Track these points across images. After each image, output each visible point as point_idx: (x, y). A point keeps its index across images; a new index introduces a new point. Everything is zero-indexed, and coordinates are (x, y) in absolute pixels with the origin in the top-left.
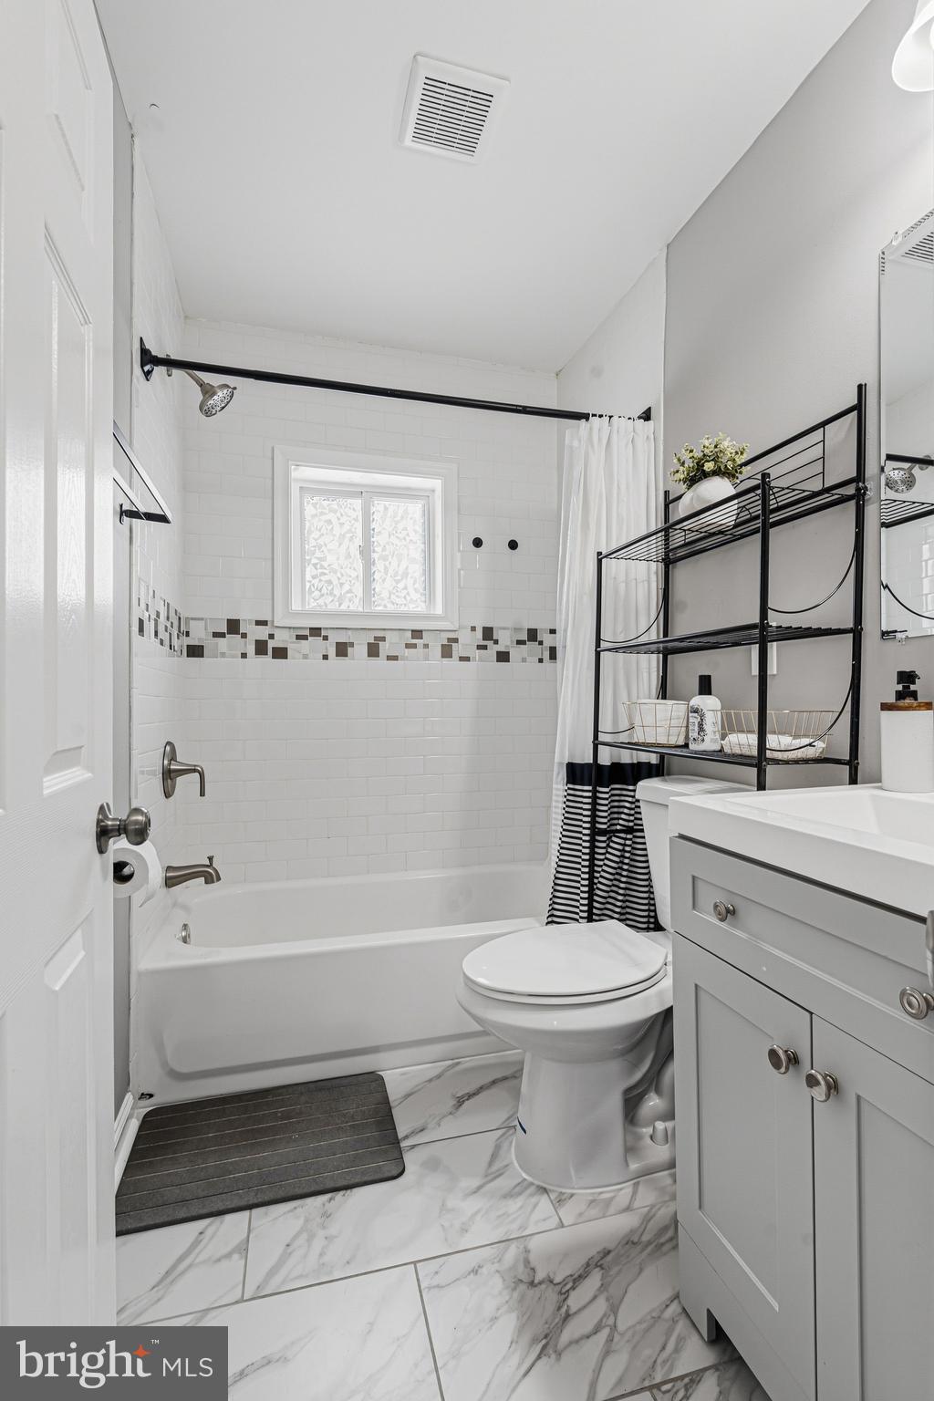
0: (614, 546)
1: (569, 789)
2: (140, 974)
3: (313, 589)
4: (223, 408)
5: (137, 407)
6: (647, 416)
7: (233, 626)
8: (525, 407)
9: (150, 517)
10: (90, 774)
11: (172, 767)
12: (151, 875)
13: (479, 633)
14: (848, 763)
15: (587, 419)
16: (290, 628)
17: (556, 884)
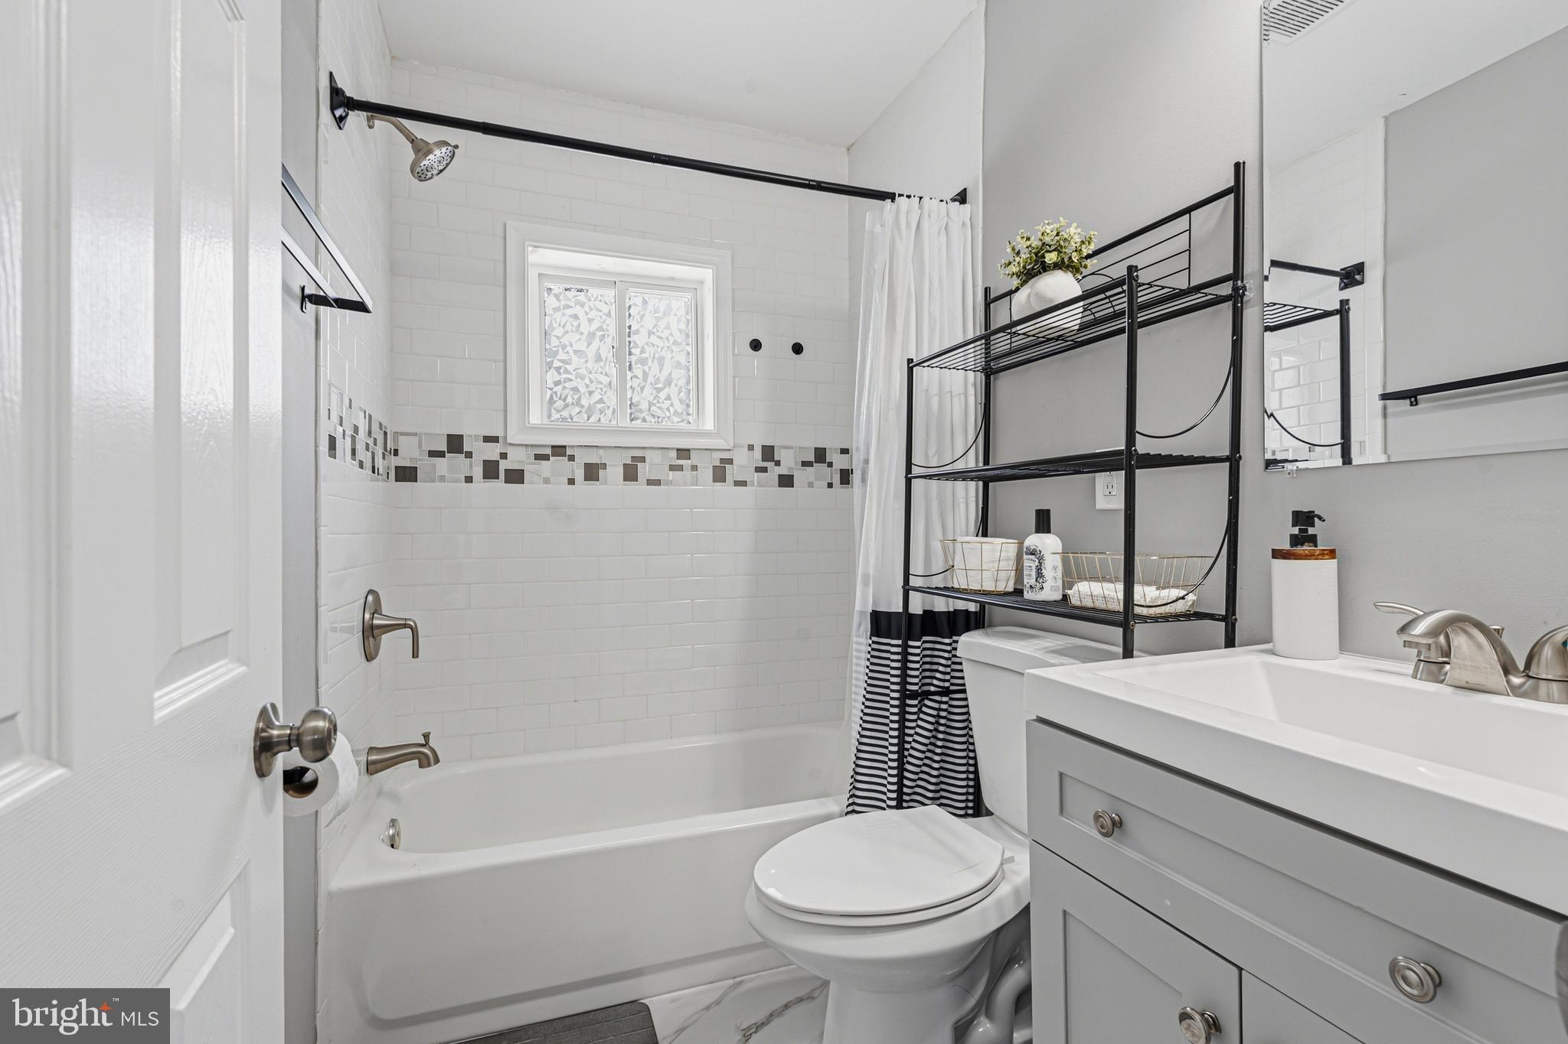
0: (926, 354)
1: (874, 642)
2: (331, 895)
3: (555, 398)
4: (441, 171)
5: (326, 162)
6: (962, 198)
7: (455, 443)
8: (819, 183)
9: (343, 304)
10: (243, 669)
11: (376, 622)
12: (342, 782)
13: (758, 453)
14: (1224, 619)
15: (893, 200)
16: (527, 446)
17: (858, 758)
